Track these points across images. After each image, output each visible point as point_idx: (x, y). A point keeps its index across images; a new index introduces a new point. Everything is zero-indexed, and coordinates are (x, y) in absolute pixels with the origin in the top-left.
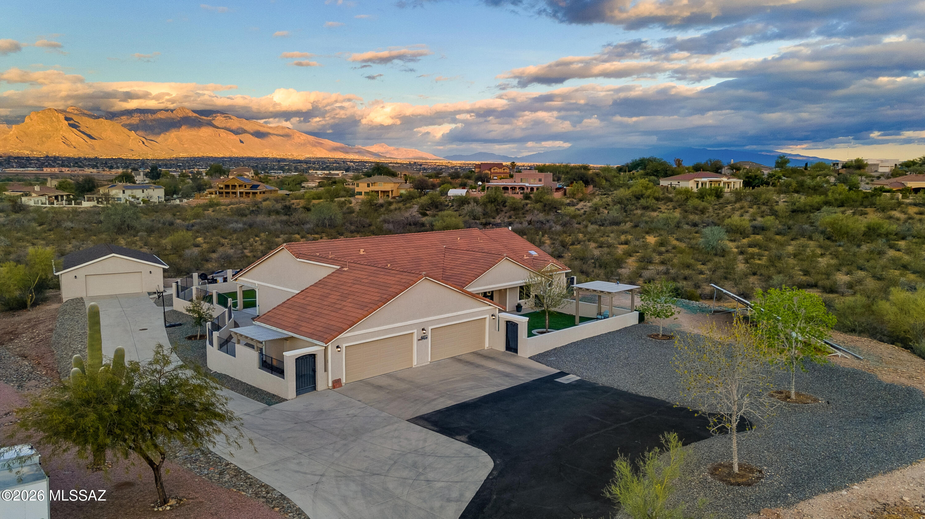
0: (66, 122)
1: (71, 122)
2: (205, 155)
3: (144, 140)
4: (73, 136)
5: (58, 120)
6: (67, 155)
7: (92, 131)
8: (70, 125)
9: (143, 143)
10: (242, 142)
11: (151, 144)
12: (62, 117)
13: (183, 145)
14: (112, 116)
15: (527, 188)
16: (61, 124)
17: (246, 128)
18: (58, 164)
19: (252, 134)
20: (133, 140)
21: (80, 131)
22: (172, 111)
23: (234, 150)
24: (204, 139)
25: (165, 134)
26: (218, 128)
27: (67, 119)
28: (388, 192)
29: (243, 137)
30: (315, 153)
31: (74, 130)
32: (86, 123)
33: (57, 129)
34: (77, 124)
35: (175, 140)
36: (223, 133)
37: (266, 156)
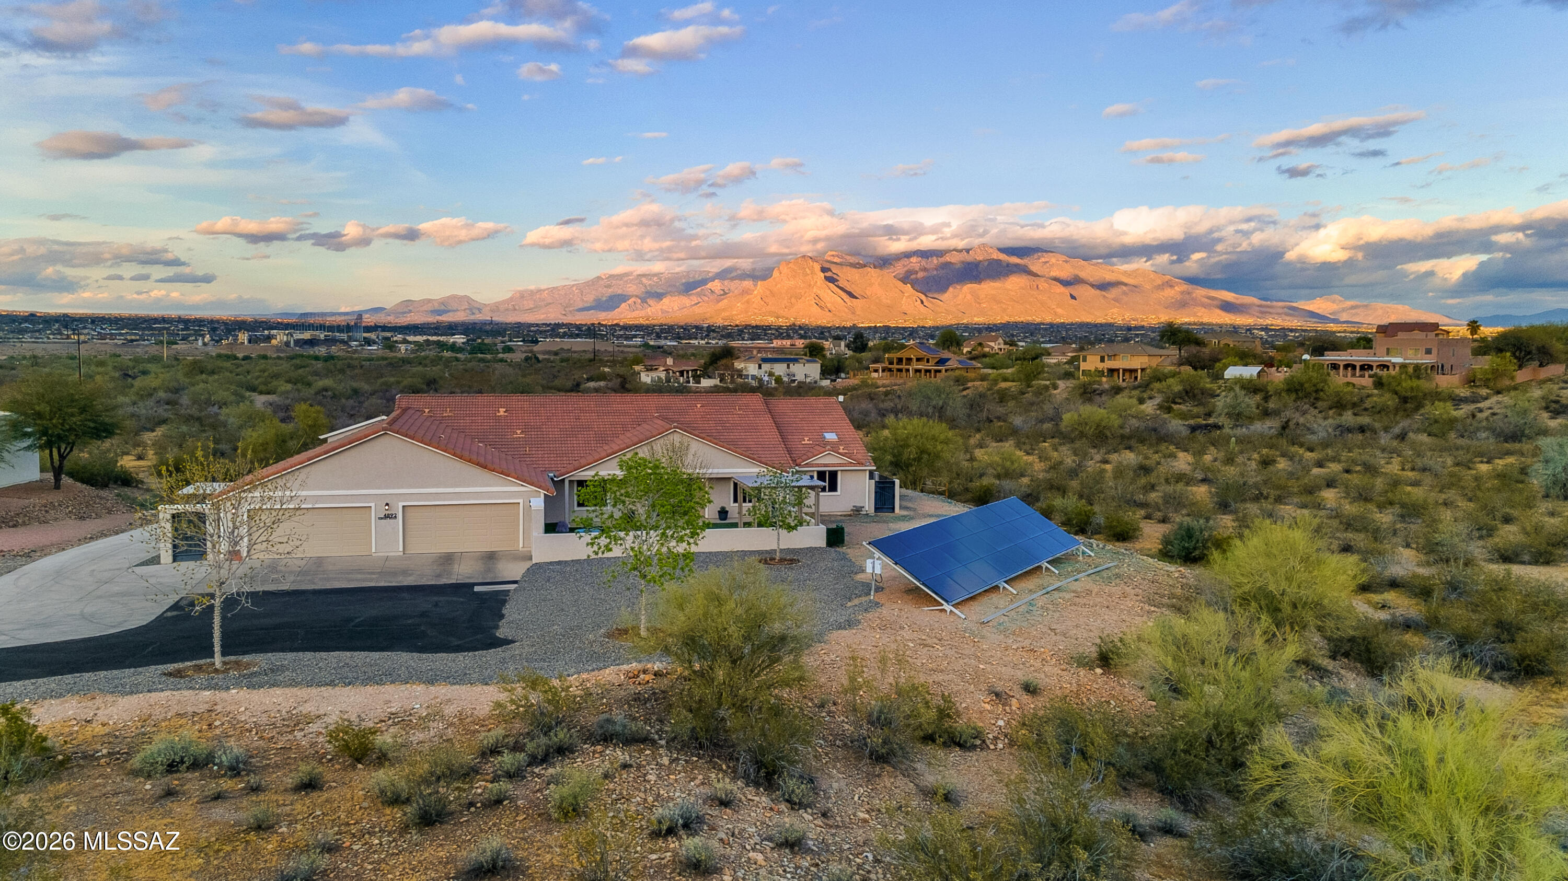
0: (822, 275)
1: (829, 274)
2: (1012, 320)
3: (923, 297)
4: (831, 296)
5: (813, 273)
6: (819, 323)
7: (853, 286)
8: (827, 278)
9: (922, 302)
10: (1073, 297)
11: (931, 302)
12: (817, 267)
13: (980, 303)
14: (884, 262)
15: (1394, 367)
16: (815, 277)
17: (1083, 275)
18: (800, 334)
19: (1093, 286)
20: (908, 297)
21: (838, 287)
22: (968, 251)
23: (1059, 311)
24: (1013, 293)
25: (955, 288)
26: (1036, 275)
27: (823, 270)
28: (1136, 370)
29: (1078, 290)
30: (1199, 314)
31: (831, 285)
32: (847, 276)
33: (810, 285)
34: (835, 276)
35: (969, 297)
36: (1043, 284)
37: (1112, 321)
